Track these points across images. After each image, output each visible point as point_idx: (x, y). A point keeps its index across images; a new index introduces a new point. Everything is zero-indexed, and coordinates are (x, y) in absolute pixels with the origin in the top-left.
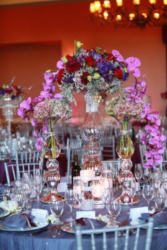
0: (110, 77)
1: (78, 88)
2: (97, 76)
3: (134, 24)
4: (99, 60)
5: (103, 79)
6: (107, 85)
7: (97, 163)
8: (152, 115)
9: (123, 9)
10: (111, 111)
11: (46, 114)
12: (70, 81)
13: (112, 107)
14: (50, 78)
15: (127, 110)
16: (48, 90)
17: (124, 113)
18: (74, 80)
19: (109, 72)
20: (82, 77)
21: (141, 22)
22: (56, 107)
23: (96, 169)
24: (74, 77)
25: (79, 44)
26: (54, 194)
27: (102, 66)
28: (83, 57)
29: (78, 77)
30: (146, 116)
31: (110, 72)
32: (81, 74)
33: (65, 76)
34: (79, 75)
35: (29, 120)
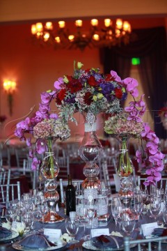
0: (113, 97)
1: (80, 107)
2: (100, 96)
3: (75, 46)
4: (100, 80)
5: (105, 99)
6: (109, 105)
7: (96, 182)
8: (151, 134)
9: (65, 31)
10: (111, 130)
11: (47, 134)
12: (72, 101)
13: (112, 127)
14: (47, 99)
15: (129, 129)
16: (44, 110)
17: (125, 132)
18: (76, 100)
19: (111, 92)
20: (85, 97)
21: (82, 43)
22: (57, 127)
23: (96, 187)
24: (75, 97)
25: (80, 65)
26: (53, 214)
27: (104, 86)
28: (84, 77)
29: (80, 97)
30: (146, 135)
31: (113, 92)
32: (84, 94)
33: (67, 96)
34: (82, 95)
35: (25, 140)
